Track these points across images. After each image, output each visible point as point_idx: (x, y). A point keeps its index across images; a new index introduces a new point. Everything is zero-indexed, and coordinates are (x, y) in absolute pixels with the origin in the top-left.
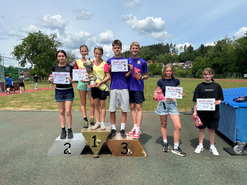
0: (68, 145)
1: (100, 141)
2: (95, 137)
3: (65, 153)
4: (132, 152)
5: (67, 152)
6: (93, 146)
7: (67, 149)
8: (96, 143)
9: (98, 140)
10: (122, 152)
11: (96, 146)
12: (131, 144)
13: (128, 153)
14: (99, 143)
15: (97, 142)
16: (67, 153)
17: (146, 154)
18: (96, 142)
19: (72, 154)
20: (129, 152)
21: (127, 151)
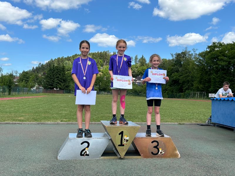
0: (86, 144)
1: (128, 138)
2: (122, 133)
3: (81, 155)
4: (164, 153)
5: (84, 153)
6: (119, 145)
7: (84, 149)
8: (123, 141)
9: (126, 137)
10: (152, 153)
11: (123, 145)
12: (163, 142)
13: (159, 153)
14: (127, 141)
15: (125, 139)
16: (84, 155)
17: (179, 155)
18: (123, 139)
19: (91, 156)
20: (161, 153)
21: (159, 151)
